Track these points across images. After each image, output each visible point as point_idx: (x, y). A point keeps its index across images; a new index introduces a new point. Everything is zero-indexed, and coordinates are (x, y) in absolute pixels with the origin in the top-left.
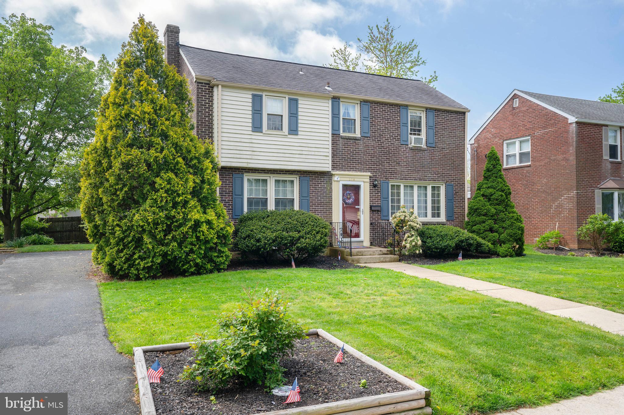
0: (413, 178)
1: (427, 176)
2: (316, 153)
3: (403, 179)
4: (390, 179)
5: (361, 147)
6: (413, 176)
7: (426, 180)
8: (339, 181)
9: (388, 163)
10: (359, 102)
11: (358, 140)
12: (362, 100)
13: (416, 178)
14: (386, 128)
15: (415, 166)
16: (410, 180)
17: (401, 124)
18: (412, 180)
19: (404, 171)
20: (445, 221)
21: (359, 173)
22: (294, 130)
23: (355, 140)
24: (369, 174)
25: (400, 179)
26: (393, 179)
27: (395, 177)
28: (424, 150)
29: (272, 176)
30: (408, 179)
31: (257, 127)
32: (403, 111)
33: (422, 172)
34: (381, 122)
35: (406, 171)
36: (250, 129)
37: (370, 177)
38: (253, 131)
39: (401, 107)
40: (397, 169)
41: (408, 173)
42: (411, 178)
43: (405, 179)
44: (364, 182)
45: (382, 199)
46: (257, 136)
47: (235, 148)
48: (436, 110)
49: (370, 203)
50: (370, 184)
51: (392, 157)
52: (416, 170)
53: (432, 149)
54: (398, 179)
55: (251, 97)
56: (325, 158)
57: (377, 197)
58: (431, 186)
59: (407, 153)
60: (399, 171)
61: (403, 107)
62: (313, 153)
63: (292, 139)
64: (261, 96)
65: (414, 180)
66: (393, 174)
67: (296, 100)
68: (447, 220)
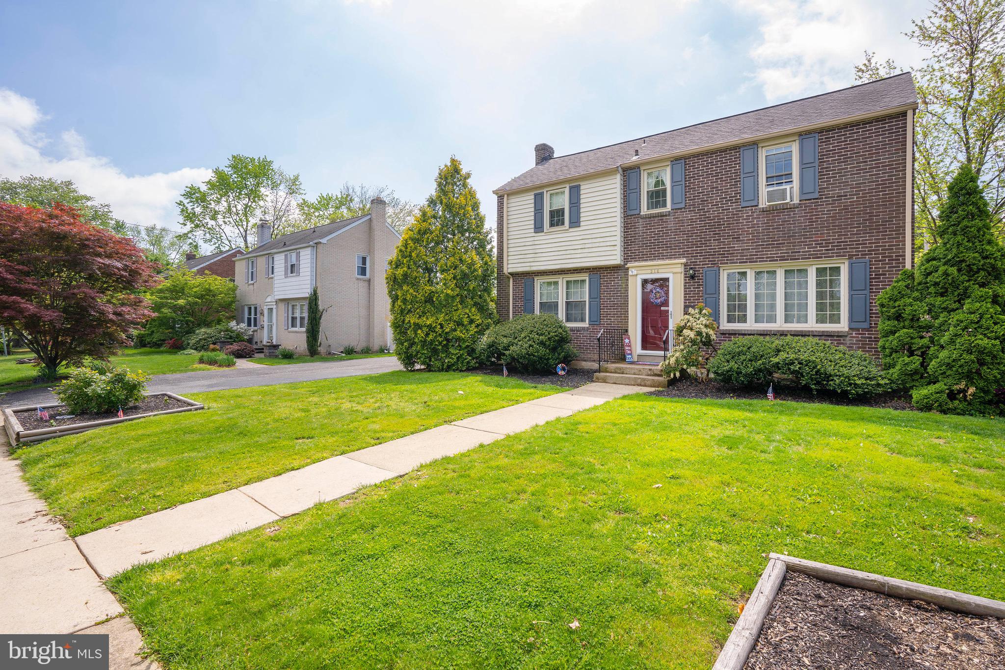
0: (767, 258)
1: (799, 252)
2: (602, 244)
3: (746, 262)
4: (721, 264)
5: (671, 225)
6: (768, 254)
7: (799, 259)
8: (636, 275)
9: (717, 240)
10: (669, 163)
11: (666, 216)
12: (672, 159)
13: (774, 257)
14: (713, 188)
15: (771, 238)
16: (760, 261)
17: (742, 176)
18: (767, 261)
19: (749, 249)
20: (847, 329)
21: (668, 262)
22: (575, 222)
23: (661, 216)
24: (684, 260)
25: (740, 263)
26: (727, 263)
27: (731, 260)
28: (792, 208)
29: (561, 276)
30: (757, 262)
31: (538, 228)
32: (748, 154)
33: (786, 246)
34: (704, 181)
35: (752, 249)
36: (533, 231)
37: (685, 266)
38: (535, 232)
39: (741, 150)
40: (734, 247)
41: (756, 252)
42: (763, 258)
43: (750, 262)
44: (674, 273)
45: (707, 296)
46: (540, 237)
47: (519, 253)
48: (821, 131)
49: (685, 303)
50: (685, 274)
51: (725, 230)
52: (774, 244)
53: (812, 203)
54: (737, 263)
55: (533, 197)
56: (612, 248)
57: (697, 294)
58: (814, 268)
59: (755, 218)
60: (739, 250)
61: (745, 148)
62: (597, 245)
63: (575, 232)
64: (542, 194)
65: (770, 261)
66: (727, 257)
67: (578, 187)
68: (850, 329)
